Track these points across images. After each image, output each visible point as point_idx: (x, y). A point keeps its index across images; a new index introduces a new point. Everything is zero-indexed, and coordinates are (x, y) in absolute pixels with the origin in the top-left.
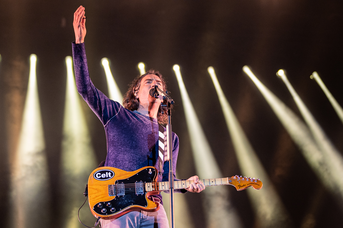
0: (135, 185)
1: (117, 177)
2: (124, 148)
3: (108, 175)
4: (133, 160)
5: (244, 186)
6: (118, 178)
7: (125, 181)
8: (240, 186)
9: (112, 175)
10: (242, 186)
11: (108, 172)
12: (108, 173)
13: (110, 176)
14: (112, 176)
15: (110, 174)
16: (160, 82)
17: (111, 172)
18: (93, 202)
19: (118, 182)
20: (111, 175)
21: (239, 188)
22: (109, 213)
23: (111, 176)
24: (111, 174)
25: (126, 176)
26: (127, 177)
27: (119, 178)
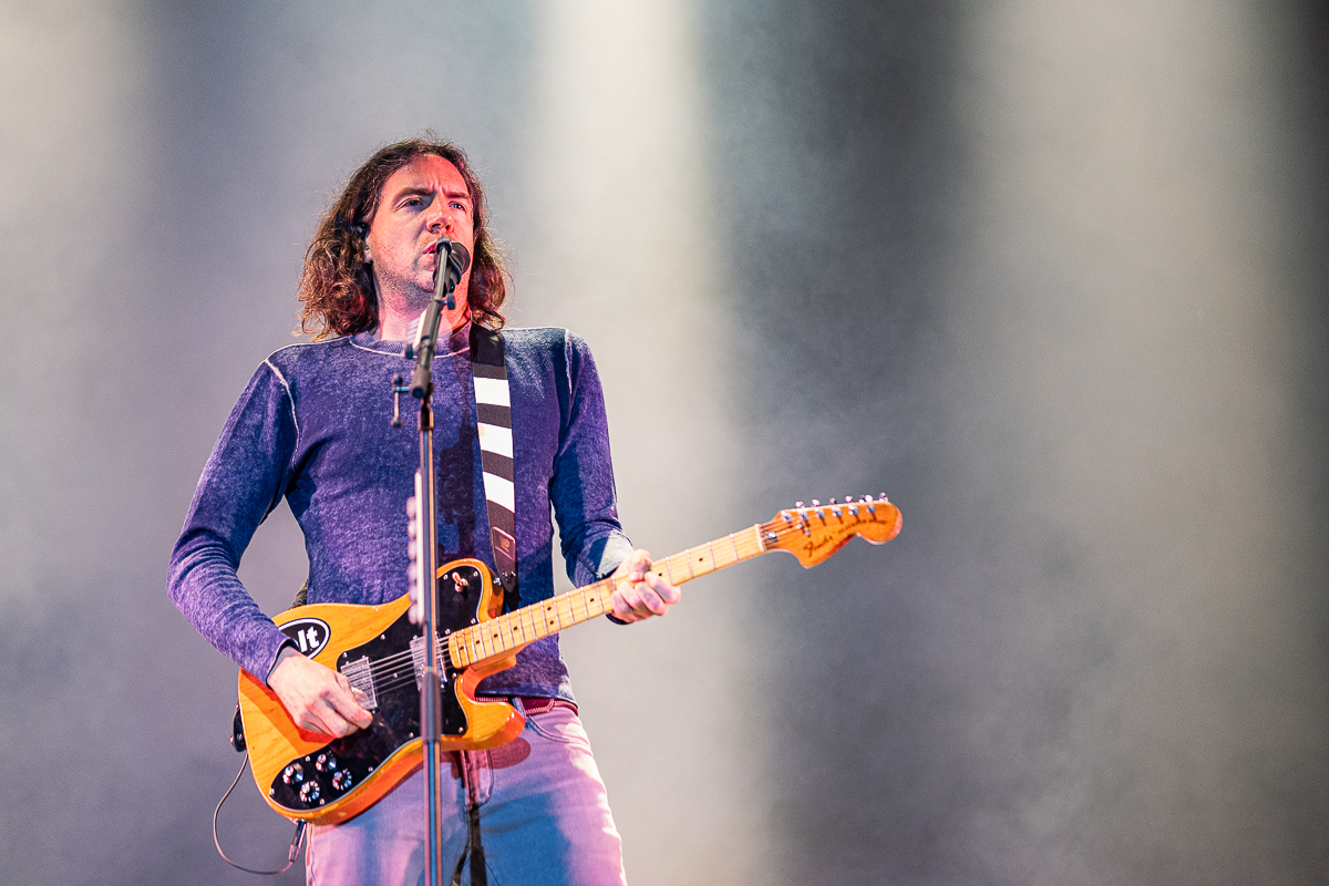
0: (410, 653)
1: (341, 640)
2: (351, 530)
3: (308, 641)
4: (394, 562)
5: (826, 540)
6: (343, 642)
7: (373, 649)
8: (811, 548)
9: (320, 638)
10: (820, 546)
11: (305, 627)
12: (306, 633)
13: (314, 644)
14: (320, 643)
15: (312, 633)
16: (463, 196)
17: (317, 627)
18: (268, 765)
19: (346, 659)
20: (317, 638)
21: (810, 556)
22: (330, 794)
23: (317, 643)
24: (315, 633)
25: (372, 626)
26: (378, 630)
27: (349, 641)
